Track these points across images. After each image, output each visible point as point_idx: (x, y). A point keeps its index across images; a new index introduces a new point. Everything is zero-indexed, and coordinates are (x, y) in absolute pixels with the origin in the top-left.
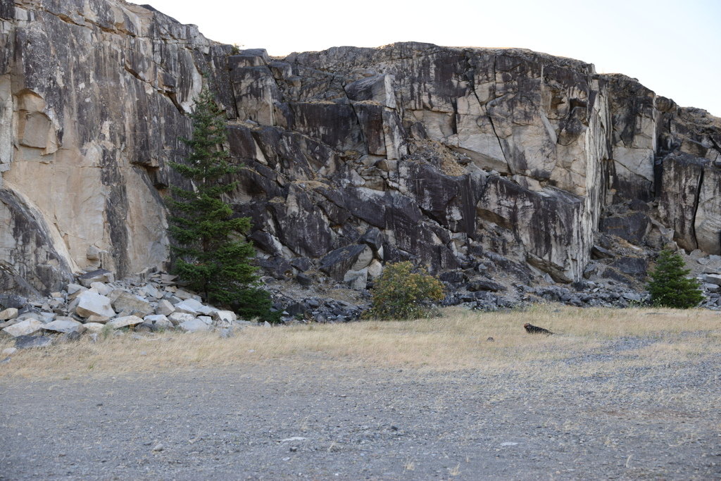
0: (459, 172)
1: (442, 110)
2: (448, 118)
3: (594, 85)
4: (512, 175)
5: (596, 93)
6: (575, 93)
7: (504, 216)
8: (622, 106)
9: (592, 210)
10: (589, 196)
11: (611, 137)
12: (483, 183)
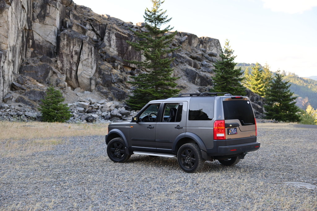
9: (14, 60)
10: (11, 50)
11: (31, 16)
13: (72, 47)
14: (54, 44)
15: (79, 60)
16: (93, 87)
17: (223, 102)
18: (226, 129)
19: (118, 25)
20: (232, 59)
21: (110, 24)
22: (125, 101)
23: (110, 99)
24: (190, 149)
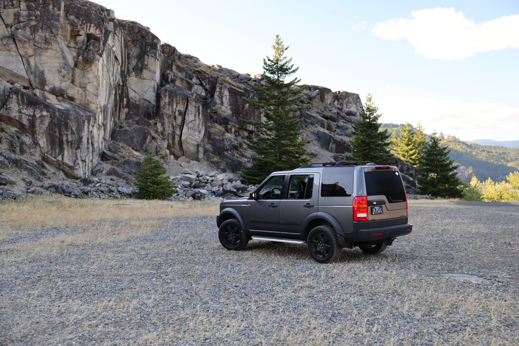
3: (110, 26)
4: (34, 89)
5: (110, 32)
6: (91, 28)
7: (24, 123)
8: (135, 46)
9: (105, 123)
10: (101, 112)
11: (126, 69)
12: (7, 93)
13: (175, 106)
14: (153, 103)
15: (184, 122)
16: (201, 156)
17: (365, 173)
18: (369, 208)
19: (232, 77)
20: (376, 118)
21: (222, 76)
22: (241, 172)
23: (222, 171)
24: (323, 234)
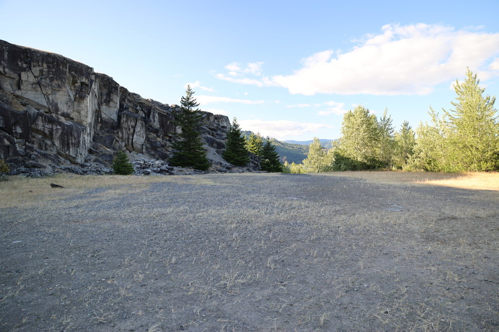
0: (22, 109)
1: (12, 76)
2: (15, 82)
3: (93, 77)
4: (51, 113)
5: (93, 81)
6: (83, 79)
7: (46, 132)
8: (105, 88)
9: (90, 132)
10: (89, 126)
11: (100, 101)
12: (35, 116)
13: (129, 123)
14: (116, 121)
15: (135, 132)
19: (159, 106)
20: (239, 130)
21: (154, 105)
22: (167, 160)
23: (157, 159)
